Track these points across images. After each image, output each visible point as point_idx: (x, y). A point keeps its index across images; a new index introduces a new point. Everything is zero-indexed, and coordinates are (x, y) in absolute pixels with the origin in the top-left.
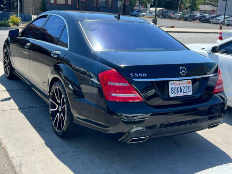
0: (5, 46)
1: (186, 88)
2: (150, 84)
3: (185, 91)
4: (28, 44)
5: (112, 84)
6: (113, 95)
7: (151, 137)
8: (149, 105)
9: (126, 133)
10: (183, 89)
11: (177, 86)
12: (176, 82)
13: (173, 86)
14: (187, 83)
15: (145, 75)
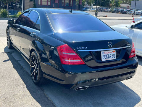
0: (7, 30)
1: (112, 55)
2: (89, 53)
3: (111, 57)
4: (19, 28)
5: (65, 53)
6: (66, 60)
7: (90, 86)
8: (89, 66)
9: (74, 84)
10: (110, 55)
11: (107, 54)
12: (106, 52)
13: (104, 54)
14: (113, 52)
15: (86, 47)
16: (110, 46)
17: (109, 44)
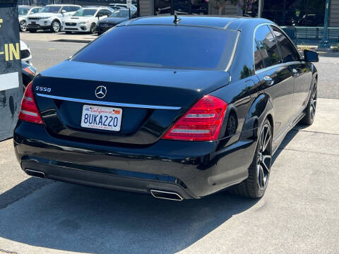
1: (109, 119)
10: (104, 119)
11: (97, 114)
12: (95, 108)
13: (89, 113)
14: (113, 112)
15: (49, 90)
16: (101, 95)
17: (99, 90)
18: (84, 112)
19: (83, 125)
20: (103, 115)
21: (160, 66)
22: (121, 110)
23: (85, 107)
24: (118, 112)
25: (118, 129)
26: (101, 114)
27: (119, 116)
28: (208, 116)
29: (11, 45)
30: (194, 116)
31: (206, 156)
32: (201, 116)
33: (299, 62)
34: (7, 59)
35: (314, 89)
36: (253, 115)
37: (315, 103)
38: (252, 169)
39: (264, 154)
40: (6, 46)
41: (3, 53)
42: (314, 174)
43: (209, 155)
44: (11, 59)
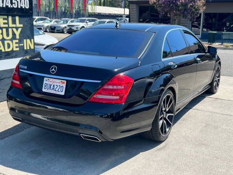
1: (58, 87)
3: (57, 90)
10: (55, 87)
11: (51, 83)
12: (51, 80)
14: (61, 83)
15: (26, 67)
16: (53, 72)
17: (52, 69)
18: (45, 82)
19: (44, 90)
20: (55, 84)
21: (98, 54)
22: (65, 81)
23: (45, 79)
24: (63, 83)
25: (63, 93)
26: (54, 84)
27: (64, 85)
28: (119, 87)
29: (28, 40)
30: (111, 87)
31: (117, 113)
32: (115, 87)
33: (204, 54)
34: (25, 48)
35: (218, 70)
36: (161, 86)
37: (219, 80)
38: (155, 122)
39: (167, 112)
40: (25, 40)
41: (22, 45)
42: (206, 127)
43: (119, 112)
44: (28, 48)
